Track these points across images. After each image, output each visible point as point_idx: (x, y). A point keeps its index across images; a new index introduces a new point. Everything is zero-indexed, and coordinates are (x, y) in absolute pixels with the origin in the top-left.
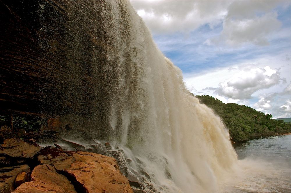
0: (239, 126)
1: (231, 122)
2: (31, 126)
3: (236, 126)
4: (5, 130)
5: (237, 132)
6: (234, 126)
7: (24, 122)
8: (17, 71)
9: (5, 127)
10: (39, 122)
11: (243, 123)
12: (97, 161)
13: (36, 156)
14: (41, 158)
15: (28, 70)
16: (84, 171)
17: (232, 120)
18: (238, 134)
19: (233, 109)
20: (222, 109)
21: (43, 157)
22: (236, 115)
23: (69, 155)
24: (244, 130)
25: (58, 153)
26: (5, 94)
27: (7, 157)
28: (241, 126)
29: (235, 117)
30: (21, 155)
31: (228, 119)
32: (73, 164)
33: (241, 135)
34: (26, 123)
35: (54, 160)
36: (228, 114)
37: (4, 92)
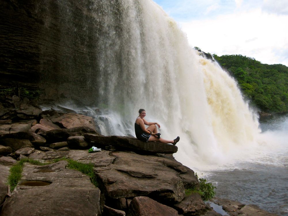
0: (278, 94)
1: (268, 88)
2: (32, 95)
3: (275, 94)
4: (15, 99)
5: (275, 101)
6: (271, 94)
7: (26, 92)
8: (19, 49)
9: (15, 97)
10: (38, 91)
11: (284, 91)
12: (79, 119)
13: (40, 115)
14: (43, 116)
15: (27, 48)
16: (69, 122)
17: (269, 87)
18: (276, 104)
19: (273, 73)
20: (259, 73)
21: (44, 116)
22: (275, 81)
23: (61, 115)
24: (284, 99)
25: (54, 114)
26: (10, 69)
27: (24, 114)
28: (280, 95)
29: (275, 83)
30: (31, 114)
31: (265, 85)
32: (63, 119)
33: (279, 105)
34: (27, 92)
35: (51, 117)
36: (266, 79)
37: (9, 68)
